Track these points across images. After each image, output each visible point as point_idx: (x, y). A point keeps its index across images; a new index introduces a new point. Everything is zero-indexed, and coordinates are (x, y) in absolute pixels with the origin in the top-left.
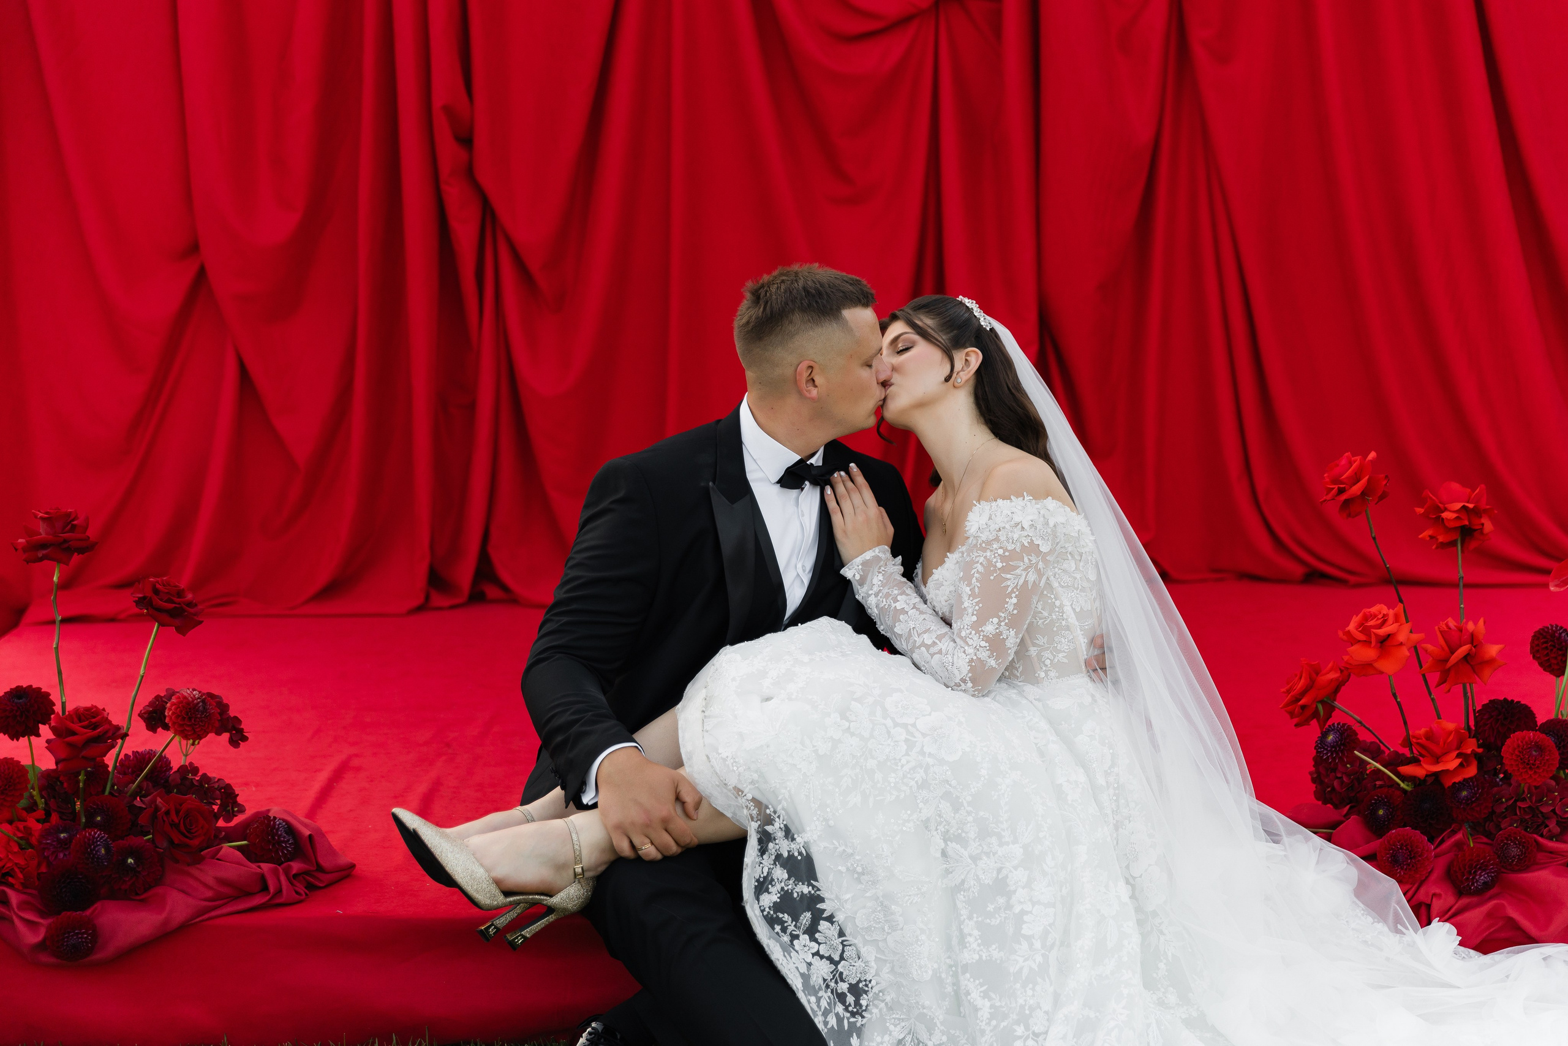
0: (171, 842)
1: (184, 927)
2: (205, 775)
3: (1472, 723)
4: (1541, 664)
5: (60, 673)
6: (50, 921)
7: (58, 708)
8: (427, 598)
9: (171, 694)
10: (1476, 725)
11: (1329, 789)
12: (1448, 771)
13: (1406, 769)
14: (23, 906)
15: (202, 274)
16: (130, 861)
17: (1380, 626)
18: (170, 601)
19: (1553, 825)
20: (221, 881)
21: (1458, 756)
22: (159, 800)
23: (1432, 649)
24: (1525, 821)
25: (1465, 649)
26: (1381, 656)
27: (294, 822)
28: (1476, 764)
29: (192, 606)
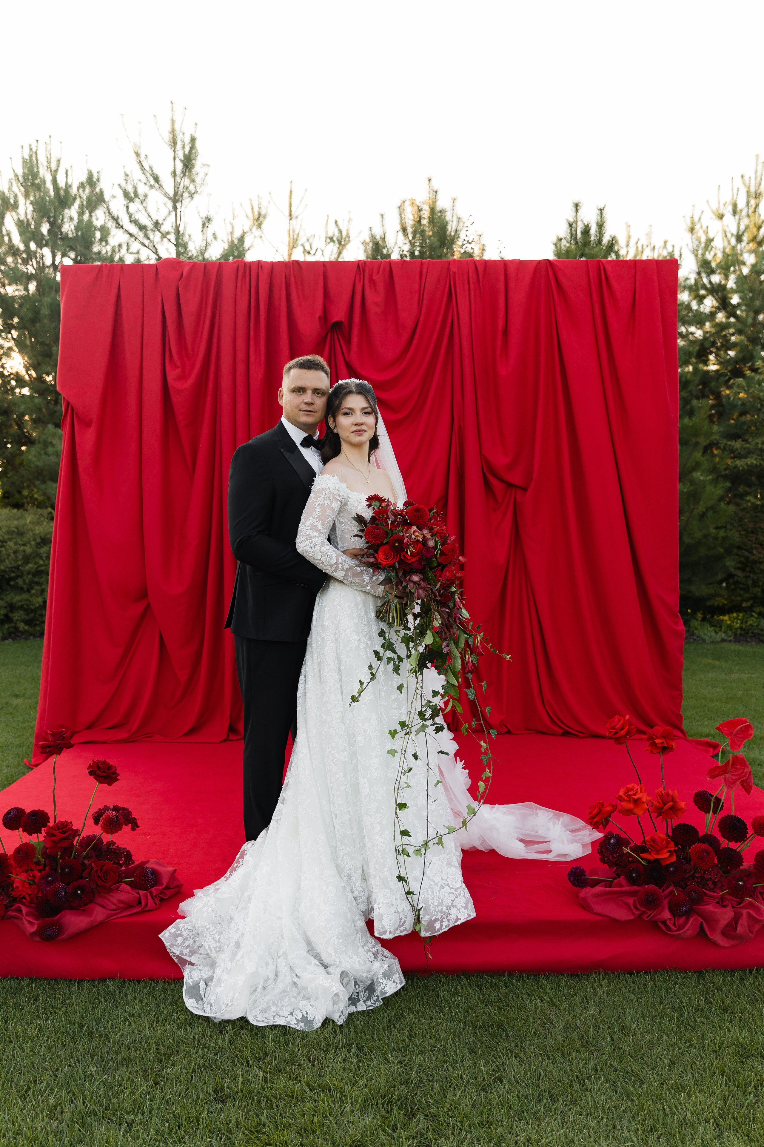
0: (97, 884)
1: (101, 924)
2: (117, 846)
3: (670, 834)
5: (55, 802)
6: (40, 921)
7: (51, 821)
8: (228, 736)
9: (106, 808)
10: (673, 834)
11: (606, 859)
12: (663, 859)
13: (644, 855)
14: (28, 914)
15: (148, 606)
16: (79, 892)
17: (634, 795)
18: (104, 772)
19: (710, 883)
20: (120, 901)
21: (669, 851)
22: (93, 865)
23: (655, 803)
24: (698, 882)
25: (671, 804)
26: (635, 808)
27: (157, 867)
28: (675, 854)
29: (115, 773)
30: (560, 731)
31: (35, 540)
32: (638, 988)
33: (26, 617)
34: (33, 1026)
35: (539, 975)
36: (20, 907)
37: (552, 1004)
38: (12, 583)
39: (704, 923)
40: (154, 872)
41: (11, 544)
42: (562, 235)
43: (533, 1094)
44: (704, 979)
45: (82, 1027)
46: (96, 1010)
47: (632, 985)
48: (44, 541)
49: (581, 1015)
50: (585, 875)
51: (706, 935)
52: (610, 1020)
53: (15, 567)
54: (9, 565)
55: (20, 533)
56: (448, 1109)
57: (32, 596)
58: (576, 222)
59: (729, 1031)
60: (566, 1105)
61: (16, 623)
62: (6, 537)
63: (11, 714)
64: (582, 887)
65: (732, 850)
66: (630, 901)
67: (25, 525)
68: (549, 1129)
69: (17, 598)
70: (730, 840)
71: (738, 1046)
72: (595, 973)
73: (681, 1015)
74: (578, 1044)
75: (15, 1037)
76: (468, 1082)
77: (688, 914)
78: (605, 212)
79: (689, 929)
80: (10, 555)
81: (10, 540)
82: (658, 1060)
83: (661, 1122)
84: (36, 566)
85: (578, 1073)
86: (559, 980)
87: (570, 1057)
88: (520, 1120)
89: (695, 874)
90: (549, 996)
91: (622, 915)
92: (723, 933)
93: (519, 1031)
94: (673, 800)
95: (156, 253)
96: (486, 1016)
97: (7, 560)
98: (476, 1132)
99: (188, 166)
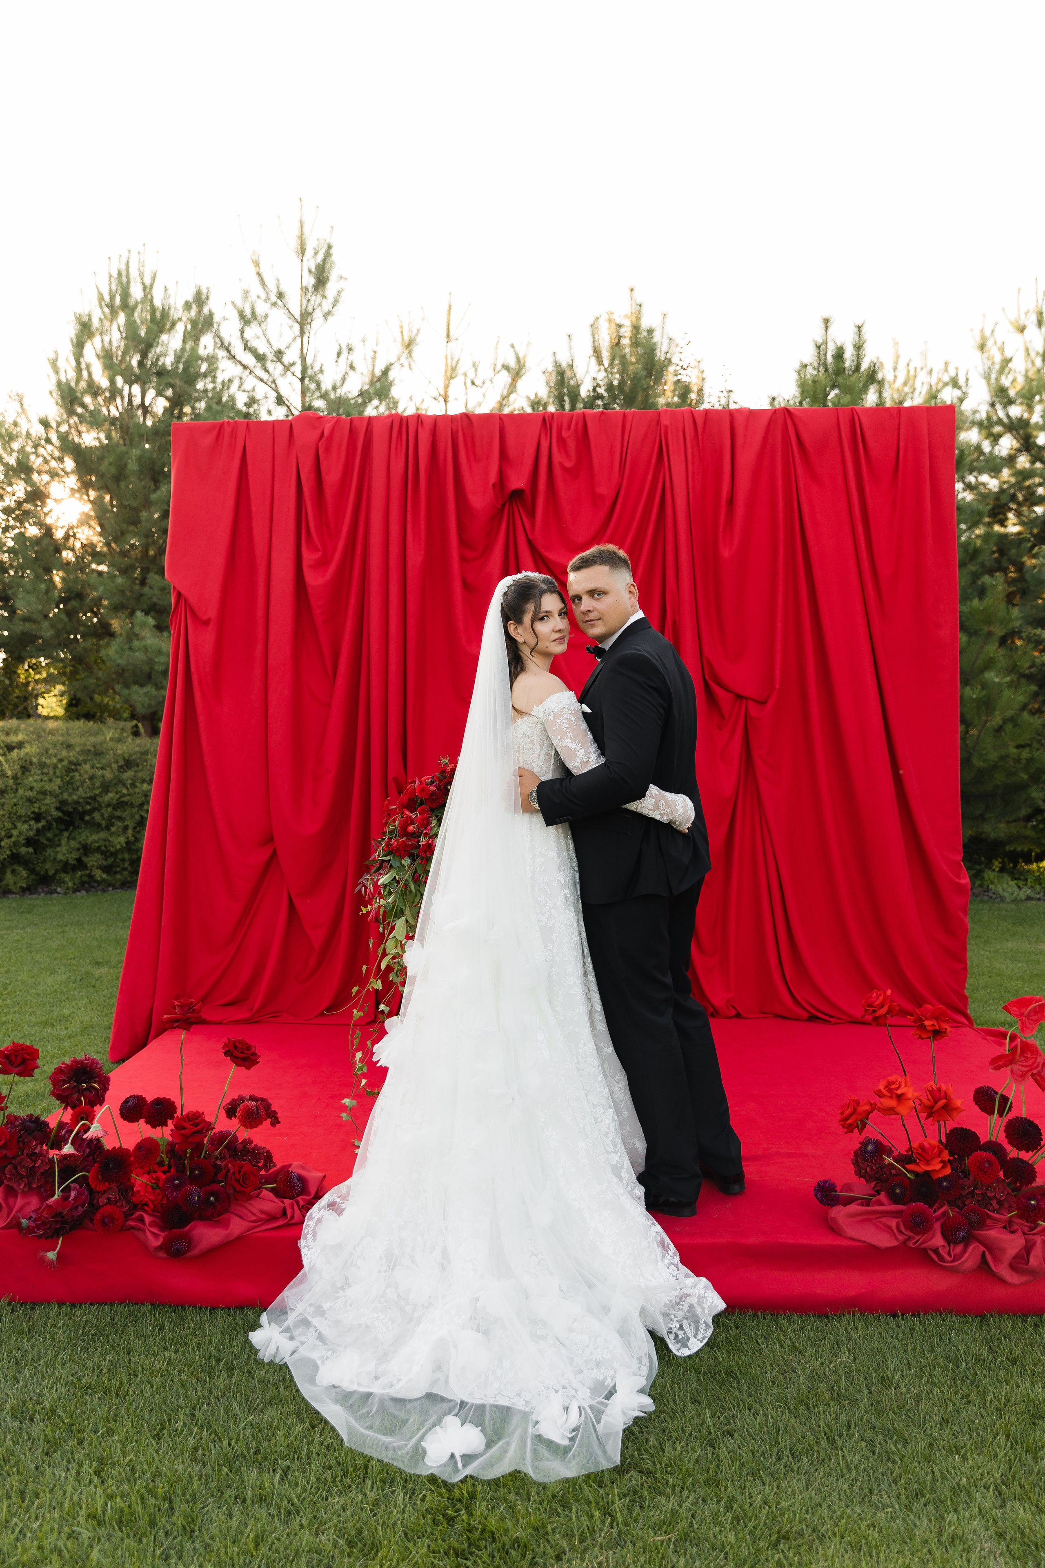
0: (235, 1189)
1: (239, 1238)
2: (256, 1145)
3: (944, 1140)
4: (980, 1108)
5: (181, 1089)
6: (166, 1234)
7: (179, 1111)
9: (242, 1099)
10: (948, 1141)
11: (864, 1171)
12: (935, 1171)
13: (910, 1167)
14: (152, 1224)
15: (275, 852)
16: (212, 1198)
17: (897, 1089)
18: (241, 1053)
19: (994, 1203)
20: (262, 1212)
21: (942, 1161)
22: (230, 1165)
23: (925, 1101)
24: (979, 1201)
25: (943, 1101)
26: (898, 1104)
27: (303, 1173)
28: (949, 1166)
29: (254, 1054)
30: (806, 1015)
31: (117, 762)
32: (904, 1333)
33: (105, 863)
34: (161, 1358)
35: (778, 1315)
36: (142, 1216)
37: (793, 1348)
38: (87, 818)
39: (987, 1253)
40: (301, 1178)
41: (87, 767)
42: (806, 361)
43: (771, 1451)
44: (988, 1325)
45: (219, 1361)
46: (235, 1342)
47: (896, 1329)
48: (128, 764)
49: (831, 1363)
50: (836, 1191)
51: (990, 1268)
52: (866, 1369)
53: (90, 798)
54: (84, 795)
55: (98, 753)
56: (667, 1465)
57: (111, 834)
58: (826, 342)
59: (1018, 1386)
60: (811, 1464)
61: (91, 870)
62: (81, 758)
63: (94, 987)
64: (832, 1206)
65: (1022, 1161)
66: (893, 1223)
67: (104, 742)
68: (790, 1490)
69: (93, 838)
70: (1019, 1149)
71: (1028, 1404)
72: (849, 1313)
73: (958, 1367)
74: (827, 1397)
75: (141, 1371)
76: (691, 1435)
77: (966, 1241)
78: (864, 330)
79: (970, 1258)
80: (85, 782)
81: (85, 762)
82: (927, 1417)
83: (928, 1488)
84: (118, 796)
85: (826, 1430)
86: (803, 1321)
87: (816, 1411)
88: (754, 1480)
89: (976, 1191)
90: (790, 1339)
91: (884, 1241)
92: (1013, 1267)
93: (754, 1379)
94: (946, 1096)
95: (276, 391)
96: (711, 1361)
97: (80, 788)
98: (702, 1491)
99: (321, 279)
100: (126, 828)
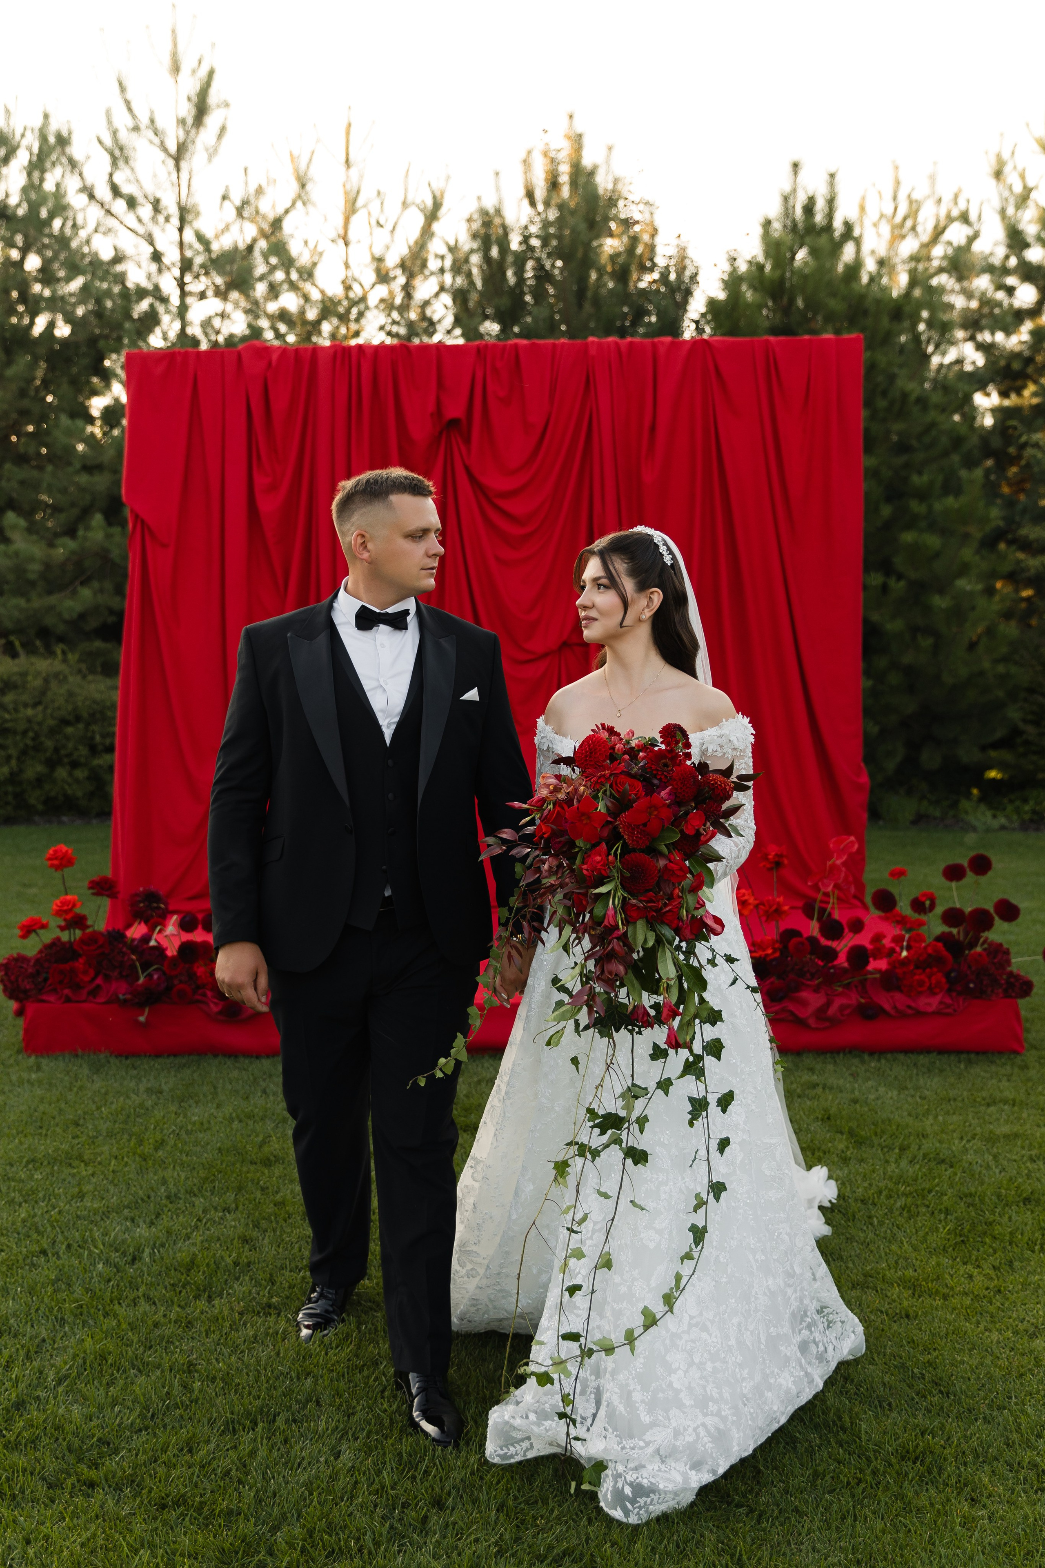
4: (803, 914)
21: (773, 948)
24: (798, 974)
42: (772, 215)
58: (794, 191)
65: (831, 948)
70: (829, 940)
78: (837, 179)
89: (795, 967)
95: (152, 245)
99: (201, 110)
100: (9, 758)
